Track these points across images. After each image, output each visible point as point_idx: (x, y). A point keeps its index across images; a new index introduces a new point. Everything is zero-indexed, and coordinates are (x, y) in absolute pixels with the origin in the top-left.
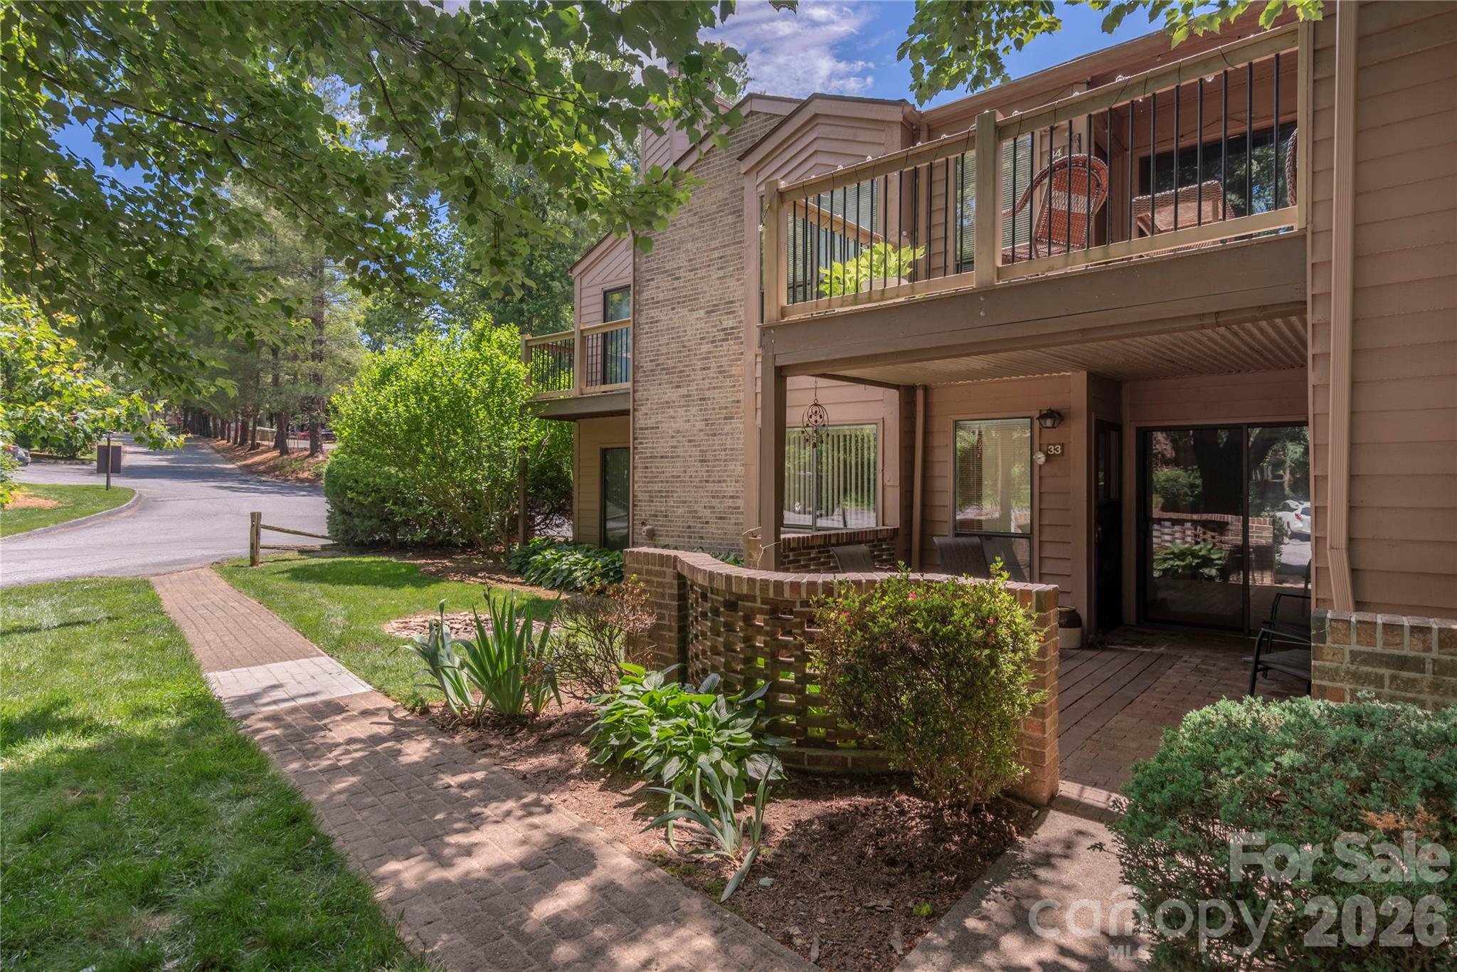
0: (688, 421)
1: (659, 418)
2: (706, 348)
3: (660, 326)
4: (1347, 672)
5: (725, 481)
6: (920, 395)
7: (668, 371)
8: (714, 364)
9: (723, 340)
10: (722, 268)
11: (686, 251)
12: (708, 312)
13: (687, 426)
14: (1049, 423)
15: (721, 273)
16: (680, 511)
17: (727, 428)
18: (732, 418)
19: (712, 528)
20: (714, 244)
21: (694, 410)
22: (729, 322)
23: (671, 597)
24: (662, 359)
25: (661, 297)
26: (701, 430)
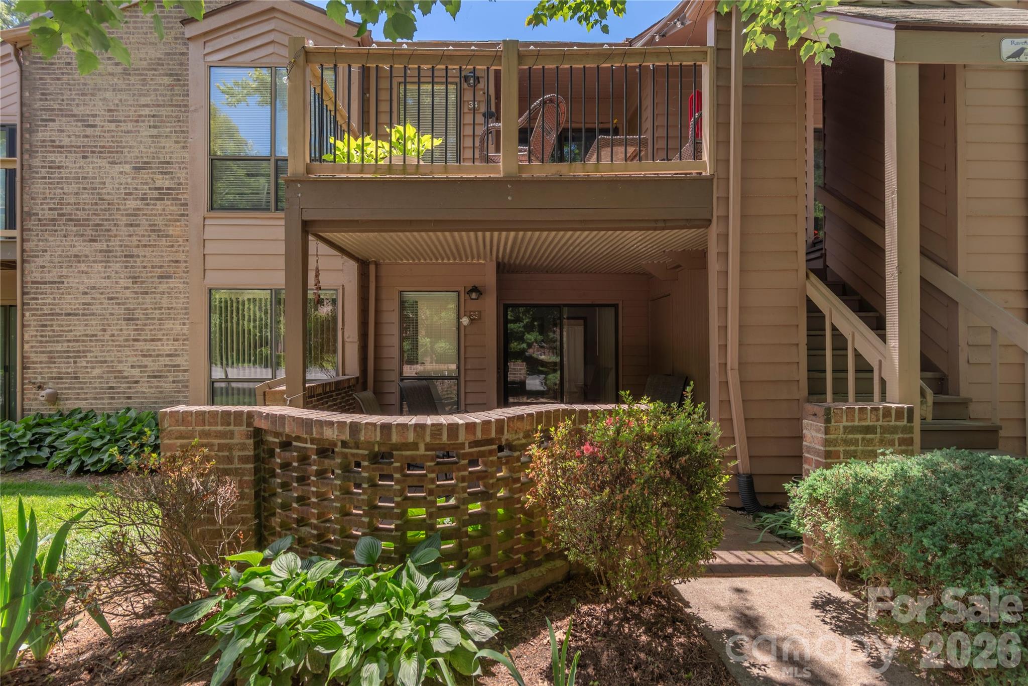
0: (109, 277)
1: (65, 271)
2: (132, 204)
3: (64, 173)
4: (842, 440)
5: (160, 340)
6: (372, 268)
7: (77, 222)
8: (144, 222)
9: (157, 199)
10: (155, 127)
11: (105, 99)
12: (135, 168)
13: (107, 283)
14: (474, 295)
15: (154, 132)
16: (96, 372)
17: (163, 287)
18: (170, 277)
19: (143, 387)
20: (143, 100)
21: (117, 266)
22: (164, 182)
23: (244, 460)
24: (67, 209)
25: (66, 141)
26: (127, 288)
